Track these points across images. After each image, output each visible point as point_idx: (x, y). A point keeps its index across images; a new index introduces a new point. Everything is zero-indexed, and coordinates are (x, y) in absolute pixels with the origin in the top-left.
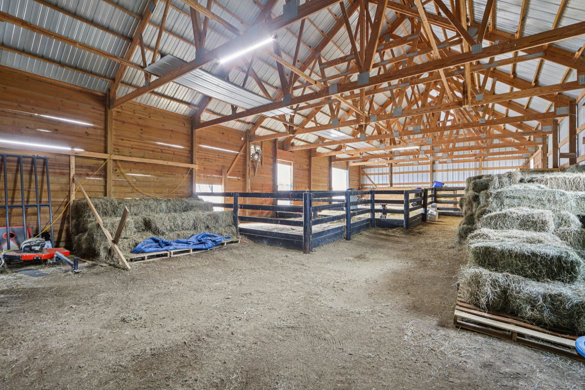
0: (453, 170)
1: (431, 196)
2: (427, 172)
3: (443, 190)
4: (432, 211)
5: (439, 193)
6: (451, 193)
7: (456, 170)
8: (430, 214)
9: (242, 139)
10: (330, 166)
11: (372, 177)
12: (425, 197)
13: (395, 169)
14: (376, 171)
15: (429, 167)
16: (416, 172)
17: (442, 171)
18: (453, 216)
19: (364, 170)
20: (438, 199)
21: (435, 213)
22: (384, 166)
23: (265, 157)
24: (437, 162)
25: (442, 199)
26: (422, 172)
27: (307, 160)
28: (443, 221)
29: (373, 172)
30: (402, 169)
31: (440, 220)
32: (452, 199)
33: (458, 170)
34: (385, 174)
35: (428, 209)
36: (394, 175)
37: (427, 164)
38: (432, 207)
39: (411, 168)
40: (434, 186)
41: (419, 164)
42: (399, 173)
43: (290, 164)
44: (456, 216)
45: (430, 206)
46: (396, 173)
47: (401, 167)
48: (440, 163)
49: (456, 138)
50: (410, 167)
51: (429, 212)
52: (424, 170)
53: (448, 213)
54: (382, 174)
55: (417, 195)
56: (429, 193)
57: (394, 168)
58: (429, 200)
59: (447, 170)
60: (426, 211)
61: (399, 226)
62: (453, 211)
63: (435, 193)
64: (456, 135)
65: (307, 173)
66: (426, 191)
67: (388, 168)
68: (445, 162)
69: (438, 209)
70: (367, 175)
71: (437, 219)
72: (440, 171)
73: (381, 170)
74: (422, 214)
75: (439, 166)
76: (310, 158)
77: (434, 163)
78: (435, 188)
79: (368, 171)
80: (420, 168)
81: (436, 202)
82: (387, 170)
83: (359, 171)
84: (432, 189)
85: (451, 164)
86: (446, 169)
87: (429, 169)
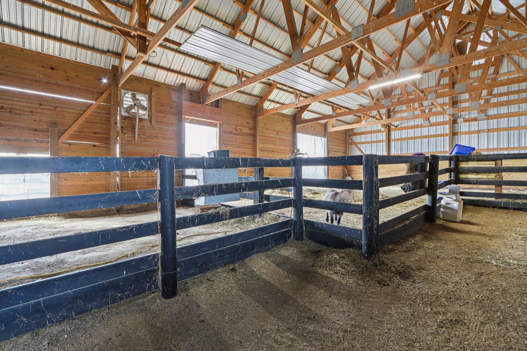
0: (489, 131)
1: (446, 171)
2: (443, 135)
3: (473, 160)
4: (449, 200)
5: (463, 165)
6: (491, 164)
7: (493, 130)
8: (445, 207)
9: (105, 81)
10: (294, 131)
11: (362, 147)
12: (434, 172)
13: (395, 135)
14: (368, 138)
15: (447, 129)
16: (426, 137)
17: (470, 133)
18: (494, 207)
19: (352, 137)
20: (462, 176)
21: (455, 205)
22: (379, 131)
23: (158, 111)
24: (460, 120)
25: (471, 176)
26: (436, 136)
27: (251, 122)
28: (473, 220)
29: (363, 140)
30: (404, 134)
31: (466, 217)
32: (492, 176)
33: (498, 130)
34: (381, 141)
35: (438, 196)
36: (392, 143)
37: (444, 123)
38: (451, 192)
39: (418, 132)
40: (453, 153)
41: (432, 125)
42: (401, 139)
43: (215, 126)
44: (500, 208)
45: (446, 190)
46: (395, 140)
47: (403, 131)
48: (466, 121)
49: (494, 79)
50: (417, 130)
51: (443, 202)
52: (439, 133)
53: (483, 201)
54: (377, 142)
55: (413, 168)
56: (443, 165)
57: (393, 133)
58: (443, 178)
59: (479, 132)
60: (435, 200)
61: (351, 246)
62: (493, 199)
63: (457, 165)
64: (494, 76)
65: (250, 139)
66: (435, 159)
67: (384, 134)
68: (475, 120)
69: (462, 194)
70: (356, 144)
71: (460, 216)
72: (465, 133)
73: (374, 137)
74: (426, 207)
75: (463, 127)
76: (255, 118)
77: (455, 122)
78: (457, 157)
79: (357, 139)
80: (433, 131)
81: (458, 181)
82: (383, 136)
83: (346, 140)
84: (450, 159)
85: (486, 122)
86: (476, 129)
87: (447, 131)
